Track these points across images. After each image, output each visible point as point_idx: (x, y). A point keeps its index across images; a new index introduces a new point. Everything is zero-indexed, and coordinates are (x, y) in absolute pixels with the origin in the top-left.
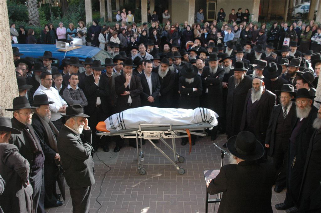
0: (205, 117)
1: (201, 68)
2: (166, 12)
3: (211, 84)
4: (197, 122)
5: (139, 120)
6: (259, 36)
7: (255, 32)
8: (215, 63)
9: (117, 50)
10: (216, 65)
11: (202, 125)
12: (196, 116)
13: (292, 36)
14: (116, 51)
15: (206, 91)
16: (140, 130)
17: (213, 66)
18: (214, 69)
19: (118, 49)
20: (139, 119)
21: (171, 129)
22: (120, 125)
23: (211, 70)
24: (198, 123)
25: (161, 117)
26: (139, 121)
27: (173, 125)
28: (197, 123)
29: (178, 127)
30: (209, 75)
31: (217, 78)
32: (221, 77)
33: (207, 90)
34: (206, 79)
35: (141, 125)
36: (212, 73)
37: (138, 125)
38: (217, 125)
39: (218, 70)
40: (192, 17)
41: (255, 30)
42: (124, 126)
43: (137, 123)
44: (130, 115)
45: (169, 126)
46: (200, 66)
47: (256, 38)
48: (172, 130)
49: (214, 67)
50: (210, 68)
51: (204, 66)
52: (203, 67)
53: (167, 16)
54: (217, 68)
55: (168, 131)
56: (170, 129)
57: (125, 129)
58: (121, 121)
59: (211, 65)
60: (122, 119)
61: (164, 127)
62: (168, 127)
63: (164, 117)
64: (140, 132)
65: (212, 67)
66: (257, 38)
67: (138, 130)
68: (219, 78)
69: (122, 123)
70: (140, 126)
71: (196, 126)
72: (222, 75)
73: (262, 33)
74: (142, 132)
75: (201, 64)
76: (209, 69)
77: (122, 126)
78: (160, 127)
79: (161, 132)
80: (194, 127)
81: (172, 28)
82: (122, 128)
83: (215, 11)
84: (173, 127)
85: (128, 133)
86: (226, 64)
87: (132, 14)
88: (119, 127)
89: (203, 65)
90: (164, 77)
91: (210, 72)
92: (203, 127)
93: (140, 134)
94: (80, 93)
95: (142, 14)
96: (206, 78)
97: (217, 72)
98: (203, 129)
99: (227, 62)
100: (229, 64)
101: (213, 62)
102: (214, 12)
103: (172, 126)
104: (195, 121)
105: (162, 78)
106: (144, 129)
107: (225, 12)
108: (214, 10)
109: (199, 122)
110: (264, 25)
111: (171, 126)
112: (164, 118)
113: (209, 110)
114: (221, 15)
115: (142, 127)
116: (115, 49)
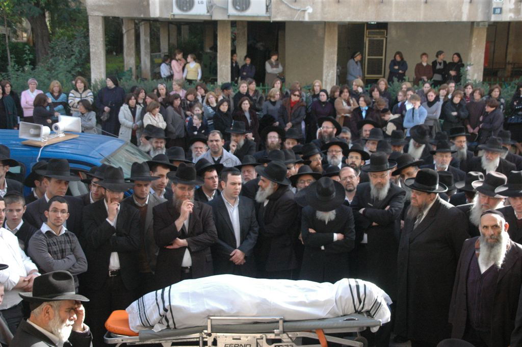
0: (360, 302)
1: (352, 188)
2: (274, 58)
3: (374, 224)
4: (341, 314)
5: (207, 307)
6: (486, 114)
7: (477, 104)
8: (382, 177)
9: (159, 145)
10: (384, 181)
12: (341, 297)
14: (158, 147)
15: (362, 238)
16: (209, 331)
17: (379, 183)
18: (381, 189)
19: (163, 141)
20: (208, 304)
21: (281, 328)
22: (164, 319)
23: (373, 192)
24: (344, 315)
25: (258, 300)
26: (208, 310)
27: (287, 319)
28: (342, 316)
29: (298, 324)
30: (369, 204)
31: (388, 210)
32: (397, 209)
33: (366, 236)
34: (361, 211)
35: (212, 318)
36: (377, 199)
37: (206, 319)
38: (389, 320)
39: (390, 191)
40: (332, 71)
41: (476, 101)
42: (171, 322)
43: (202, 313)
44: (186, 295)
45: (278, 322)
46: (348, 182)
47: (479, 118)
48: (284, 332)
49: (381, 186)
50: (372, 186)
51: (359, 182)
52: (356, 186)
53: (275, 69)
54: (387, 186)
55: (274, 332)
56: (278, 329)
57: (175, 328)
58: (166, 310)
59: (373, 181)
60: (167, 304)
61: (265, 323)
62: (275, 324)
63: (265, 299)
64: (210, 335)
65: (376, 186)
66: (481, 119)
67: (205, 331)
68: (391, 210)
69: (169, 314)
70: (209, 321)
71: (341, 321)
72: (398, 204)
73: (492, 107)
74: (214, 335)
75: (351, 177)
76: (369, 189)
77: (167, 320)
78: (256, 323)
79: (258, 336)
80: (335, 325)
82: (168, 326)
83: (383, 57)
84: (285, 324)
85: (181, 337)
88: (159, 323)
89: (356, 181)
91: (372, 197)
92: (355, 325)
93: (210, 340)
94: (70, 242)
95: (218, 63)
96: (363, 209)
97: (387, 197)
98: (355, 330)
101: (379, 174)
102: (382, 59)
103: (285, 321)
104: (338, 311)
106: (216, 329)
107: (405, 59)
108: (382, 55)
109: (346, 313)
110: (497, 90)
111: (281, 322)
112: (264, 302)
114: (396, 67)
115: (214, 323)
116: (157, 142)
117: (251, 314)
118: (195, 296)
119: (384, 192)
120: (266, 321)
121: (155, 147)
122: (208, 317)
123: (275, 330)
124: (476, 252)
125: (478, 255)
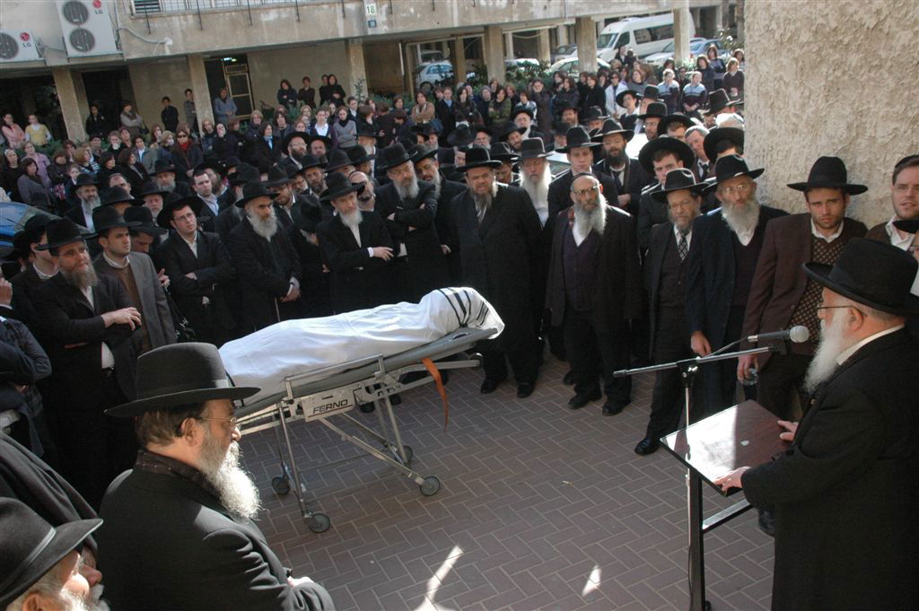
0: (465, 313)
2: (128, 109)
3: (411, 229)
4: (445, 333)
5: (281, 366)
9: (92, 194)
10: (411, 174)
11: (464, 335)
12: (441, 312)
13: (471, 114)
14: (90, 197)
15: (399, 251)
16: (290, 397)
17: (405, 179)
18: (410, 185)
19: (94, 187)
20: (280, 363)
21: (382, 369)
23: (401, 192)
24: (448, 334)
25: (344, 342)
26: (283, 370)
27: (386, 354)
28: (446, 335)
29: (402, 358)
30: (399, 207)
31: (424, 209)
32: (434, 205)
33: (403, 247)
34: (392, 217)
36: (408, 198)
37: (283, 383)
39: (420, 186)
40: (207, 112)
43: (276, 376)
44: (245, 359)
45: (377, 361)
48: (387, 372)
49: (407, 182)
50: (397, 186)
53: (135, 121)
56: (379, 370)
57: (243, 405)
59: (396, 178)
61: (362, 367)
62: (373, 366)
63: (351, 337)
64: (291, 402)
65: (403, 182)
66: (394, 131)
67: (285, 399)
68: (428, 208)
70: (288, 384)
71: (450, 340)
72: (433, 199)
74: (297, 401)
78: (348, 370)
79: (354, 386)
80: (446, 347)
81: (181, 137)
83: (250, 94)
84: (386, 361)
85: (251, 416)
86: (425, 173)
87: (41, 121)
89: (371, 186)
90: (273, 238)
91: (400, 198)
92: (465, 342)
93: (293, 409)
96: (393, 215)
97: (419, 193)
99: (427, 168)
100: (434, 171)
101: (401, 168)
102: (248, 96)
103: (384, 359)
104: (439, 330)
105: (269, 239)
106: (300, 392)
108: (248, 92)
109: (449, 331)
112: (353, 341)
113: (470, 290)
114: (285, 97)
115: (295, 384)
116: (87, 191)
117: (340, 359)
118: (255, 356)
119: (415, 189)
120: (362, 364)
121: (86, 197)
122: (285, 380)
123: (376, 373)
124: (570, 223)
125: (573, 225)
